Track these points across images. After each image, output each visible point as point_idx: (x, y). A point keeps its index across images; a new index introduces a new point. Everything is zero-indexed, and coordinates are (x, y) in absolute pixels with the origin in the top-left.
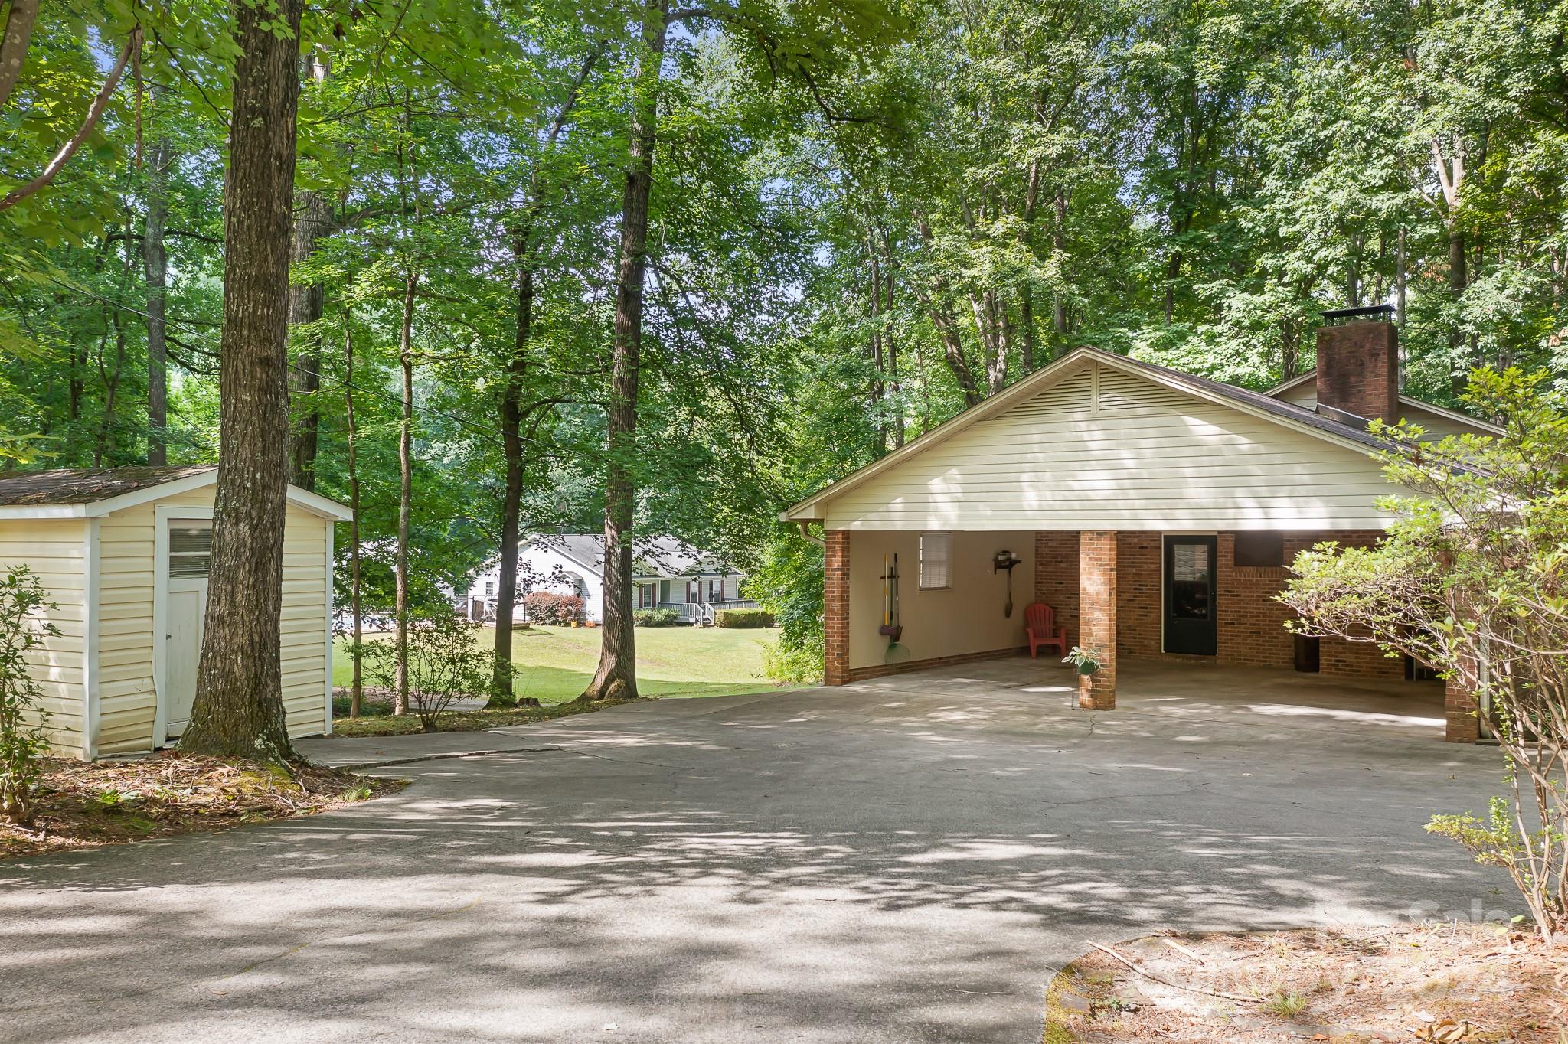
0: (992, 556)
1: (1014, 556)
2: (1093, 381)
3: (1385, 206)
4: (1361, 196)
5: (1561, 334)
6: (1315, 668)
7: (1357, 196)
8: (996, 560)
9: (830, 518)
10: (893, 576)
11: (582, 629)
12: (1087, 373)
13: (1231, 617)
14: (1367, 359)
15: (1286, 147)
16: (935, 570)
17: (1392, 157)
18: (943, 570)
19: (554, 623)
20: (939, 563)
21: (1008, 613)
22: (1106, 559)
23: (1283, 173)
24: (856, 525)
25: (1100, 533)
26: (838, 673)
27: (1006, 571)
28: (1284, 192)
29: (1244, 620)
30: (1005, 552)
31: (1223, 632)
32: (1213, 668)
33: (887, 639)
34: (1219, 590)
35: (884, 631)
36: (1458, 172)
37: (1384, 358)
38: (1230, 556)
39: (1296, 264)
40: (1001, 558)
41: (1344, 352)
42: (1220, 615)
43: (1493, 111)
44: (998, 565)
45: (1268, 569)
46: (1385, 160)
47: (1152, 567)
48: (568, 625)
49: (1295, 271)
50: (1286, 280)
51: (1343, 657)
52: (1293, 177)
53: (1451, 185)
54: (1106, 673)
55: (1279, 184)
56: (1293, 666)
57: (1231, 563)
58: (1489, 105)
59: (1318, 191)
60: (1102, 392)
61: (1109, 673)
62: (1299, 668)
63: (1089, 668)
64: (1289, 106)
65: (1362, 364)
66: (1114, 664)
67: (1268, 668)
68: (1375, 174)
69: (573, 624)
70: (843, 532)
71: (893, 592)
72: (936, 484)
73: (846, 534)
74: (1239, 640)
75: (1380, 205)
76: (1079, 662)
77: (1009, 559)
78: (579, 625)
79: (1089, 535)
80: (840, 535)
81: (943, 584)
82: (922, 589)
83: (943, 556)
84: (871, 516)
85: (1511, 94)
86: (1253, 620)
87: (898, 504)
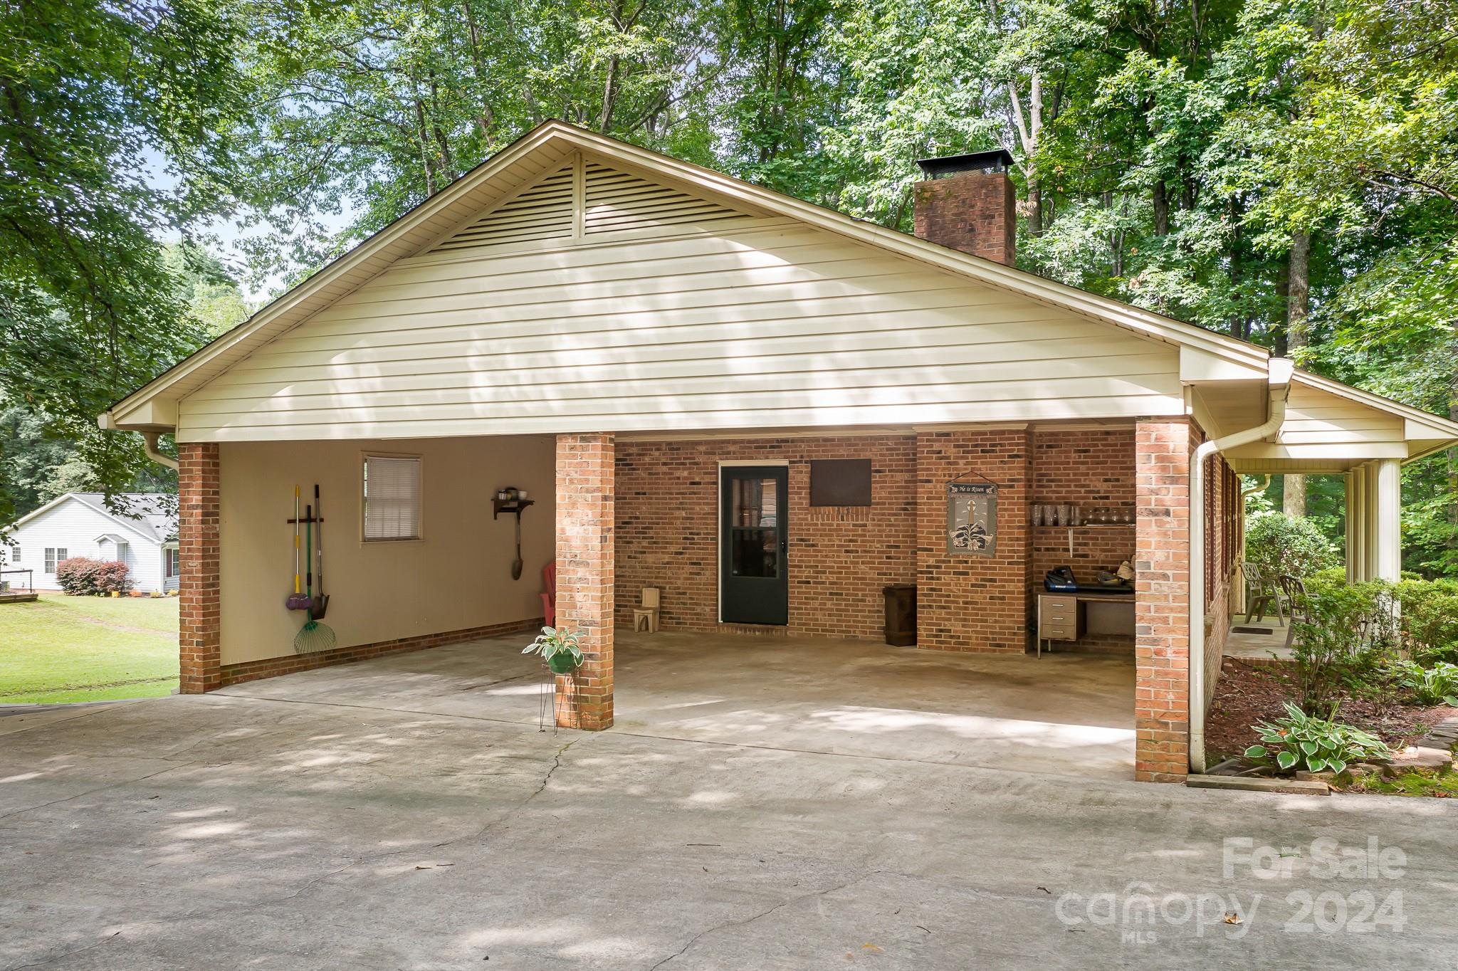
0: (492, 496)
1: (523, 495)
2: (576, 186)
3: (971, 129)
4: (947, 118)
5: (1141, 278)
6: (913, 641)
7: (942, 116)
8: (496, 501)
9: (183, 423)
10: (310, 518)
11: (125, 599)
12: (566, 173)
13: (806, 573)
14: (978, 223)
15: (871, 65)
16: (391, 512)
17: (977, 80)
18: (407, 512)
19: (92, 593)
20: (398, 502)
21: (517, 573)
22: (595, 481)
23: (868, 96)
24: (221, 435)
25: (586, 437)
26: (197, 673)
27: (513, 515)
28: (869, 115)
29: (823, 578)
30: (507, 491)
31: (795, 594)
32: (784, 643)
33: (302, 616)
34: (791, 539)
35: (294, 604)
36: (1036, 124)
37: (1000, 221)
38: (804, 493)
39: (882, 192)
40: (502, 496)
41: (949, 215)
42: (793, 572)
43: (1080, 32)
44: (500, 507)
45: (852, 509)
46: (971, 84)
47: (707, 508)
48: (108, 594)
49: (880, 199)
50: (871, 208)
51: (948, 625)
52: (877, 96)
53: (1029, 135)
54: (597, 669)
55: (865, 106)
56: (883, 638)
57: (806, 503)
58: (1076, 28)
59: (904, 109)
60: (590, 202)
61: (601, 666)
62: (891, 641)
63: (565, 662)
64: (875, 20)
65: (972, 230)
66: (610, 653)
67: (852, 641)
68: (961, 96)
69: (115, 594)
70: (206, 446)
71: (312, 546)
72: (339, 365)
73: (212, 451)
74: (816, 604)
75: (966, 128)
76: (547, 653)
77: (516, 499)
78: (122, 594)
79: (570, 442)
80: (200, 452)
81: (406, 532)
82: (365, 540)
83: (406, 492)
84: (245, 419)
85: (1098, 16)
86: (833, 578)
87: (283, 399)
